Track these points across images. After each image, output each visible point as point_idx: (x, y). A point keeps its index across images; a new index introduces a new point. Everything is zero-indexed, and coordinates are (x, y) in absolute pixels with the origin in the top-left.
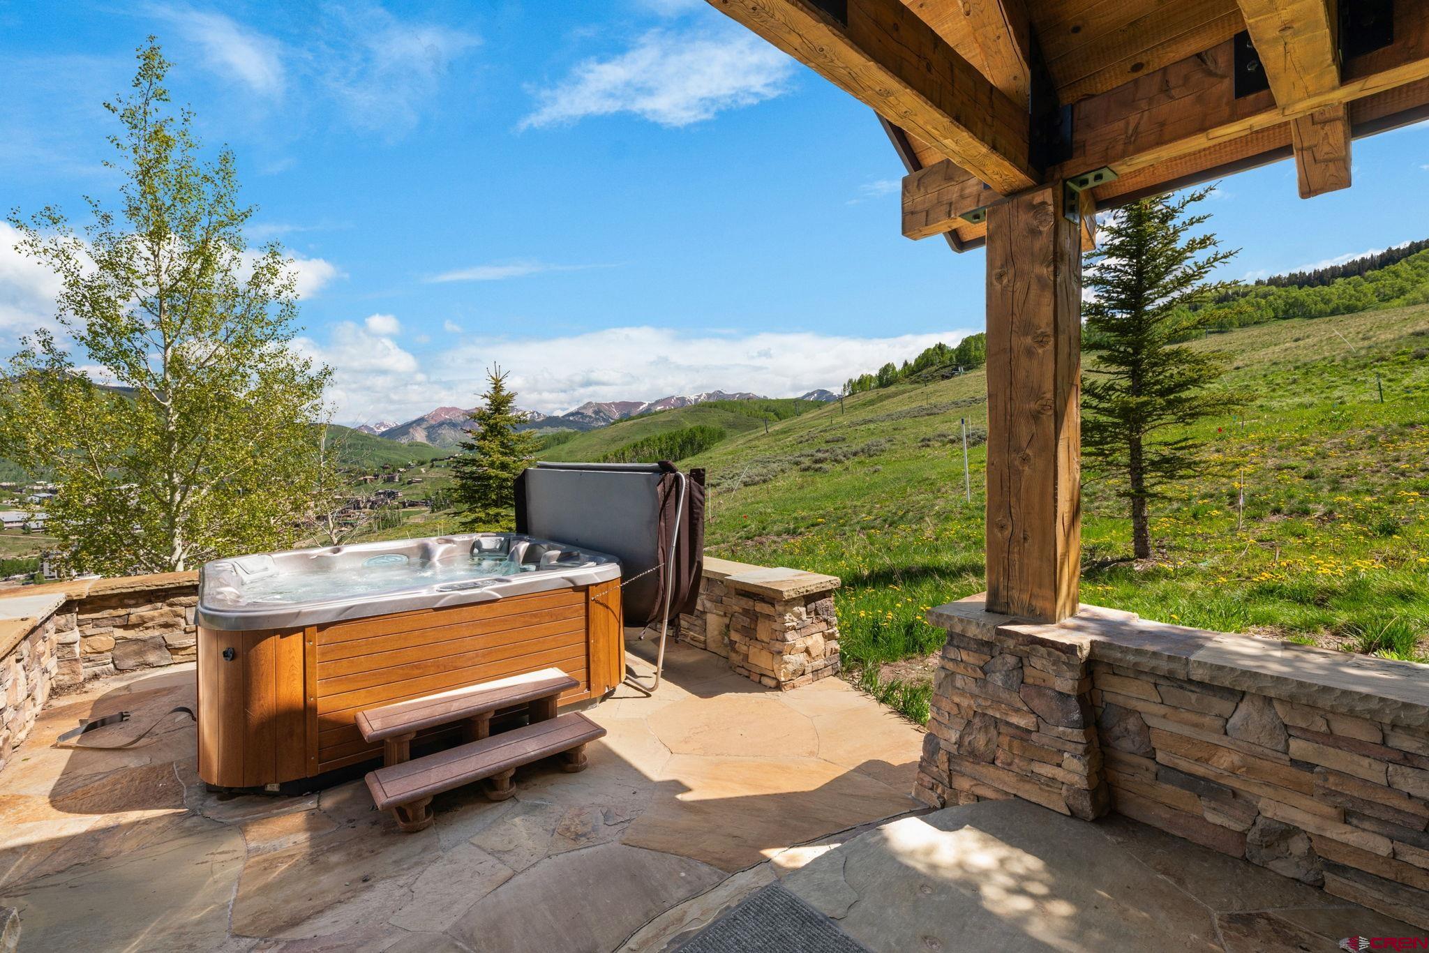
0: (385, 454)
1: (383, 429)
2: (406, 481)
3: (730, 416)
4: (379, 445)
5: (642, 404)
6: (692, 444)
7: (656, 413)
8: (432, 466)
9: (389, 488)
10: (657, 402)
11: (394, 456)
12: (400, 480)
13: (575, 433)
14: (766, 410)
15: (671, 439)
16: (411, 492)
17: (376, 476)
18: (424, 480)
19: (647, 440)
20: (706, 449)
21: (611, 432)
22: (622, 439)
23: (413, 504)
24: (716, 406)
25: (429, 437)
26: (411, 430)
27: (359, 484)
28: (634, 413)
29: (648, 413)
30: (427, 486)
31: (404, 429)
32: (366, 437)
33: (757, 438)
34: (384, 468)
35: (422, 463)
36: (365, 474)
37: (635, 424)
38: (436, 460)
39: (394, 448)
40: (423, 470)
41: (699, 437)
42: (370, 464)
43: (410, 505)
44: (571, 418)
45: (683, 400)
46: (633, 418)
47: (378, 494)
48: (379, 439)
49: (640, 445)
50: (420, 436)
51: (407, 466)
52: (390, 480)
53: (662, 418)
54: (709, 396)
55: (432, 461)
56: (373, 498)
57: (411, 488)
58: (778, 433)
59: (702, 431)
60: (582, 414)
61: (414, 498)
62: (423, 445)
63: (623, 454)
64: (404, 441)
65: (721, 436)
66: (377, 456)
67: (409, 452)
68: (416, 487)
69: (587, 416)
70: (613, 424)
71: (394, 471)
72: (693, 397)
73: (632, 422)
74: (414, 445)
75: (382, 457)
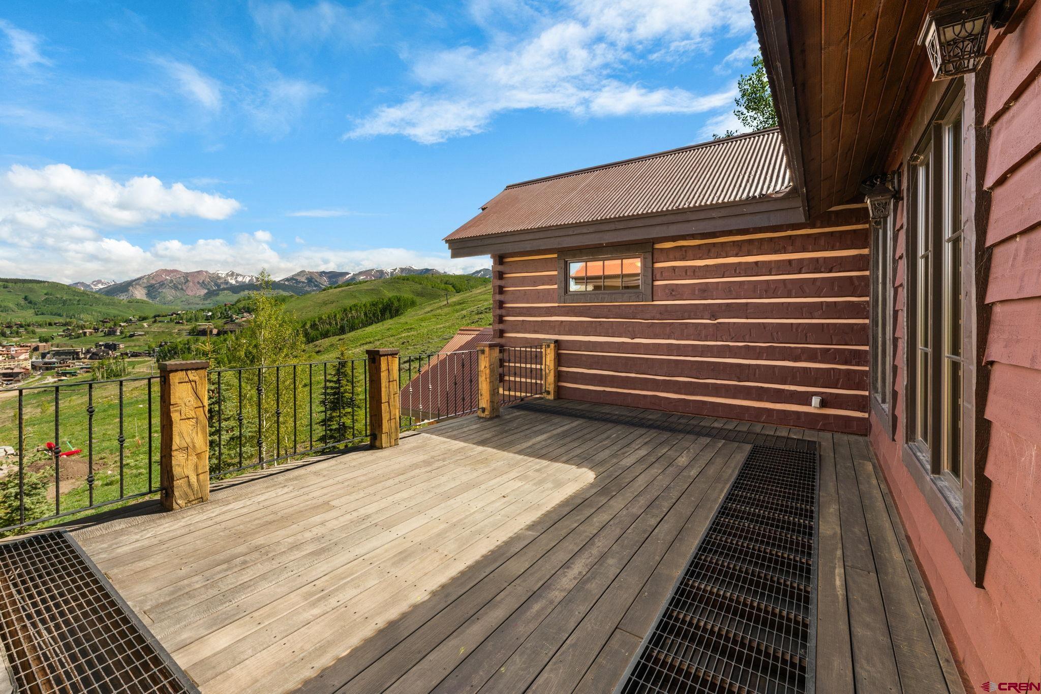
0: (104, 309)
1: (100, 286)
2: (128, 334)
3: (419, 287)
4: (97, 301)
5: (348, 274)
6: (390, 310)
7: (360, 283)
8: (155, 322)
9: (110, 340)
10: (361, 273)
11: (113, 311)
12: (121, 333)
13: (291, 296)
14: (446, 283)
15: (374, 305)
16: (132, 344)
17: (96, 330)
18: (147, 333)
19: (355, 306)
20: (402, 313)
21: (322, 296)
22: (332, 302)
23: (135, 355)
24: (408, 279)
25: (149, 294)
26: (131, 288)
27: (78, 337)
28: (341, 280)
29: (352, 281)
30: (149, 339)
31: (124, 287)
32: (84, 294)
33: (440, 308)
34: (104, 322)
35: (144, 319)
36: (83, 327)
37: (343, 291)
38: (159, 316)
39: (113, 304)
40: (145, 325)
41: (396, 304)
42: (88, 318)
43: (132, 356)
44: (286, 283)
45: (381, 272)
46: (339, 286)
47: (97, 345)
48: (97, 296)
49: (348, 308)
50: (139, 294)
51: (128, 321)
52: (112, 332)
53: (364, 287)
54: (402, 270)
55: (155, 317)
56: (94, 350)
57: (133, 341)
58: (455, 304)
59: (399, 300)
60: (296, 280)
61: (136, 349)
62: (143, 302)
63: (335, 316)
64: (123, 297)
65: (413, 304)
66: (96, 311)
67: (129, 307)
68: (138, 340)
69: (300, 282)
70: (324, 290)
71: (115, 325)
72: (389, 270)
73: (340, 289)
74: (132, 302)
75: (100, 312)
